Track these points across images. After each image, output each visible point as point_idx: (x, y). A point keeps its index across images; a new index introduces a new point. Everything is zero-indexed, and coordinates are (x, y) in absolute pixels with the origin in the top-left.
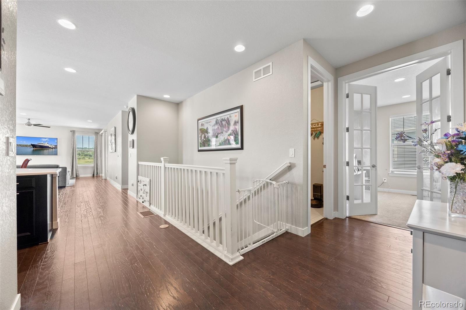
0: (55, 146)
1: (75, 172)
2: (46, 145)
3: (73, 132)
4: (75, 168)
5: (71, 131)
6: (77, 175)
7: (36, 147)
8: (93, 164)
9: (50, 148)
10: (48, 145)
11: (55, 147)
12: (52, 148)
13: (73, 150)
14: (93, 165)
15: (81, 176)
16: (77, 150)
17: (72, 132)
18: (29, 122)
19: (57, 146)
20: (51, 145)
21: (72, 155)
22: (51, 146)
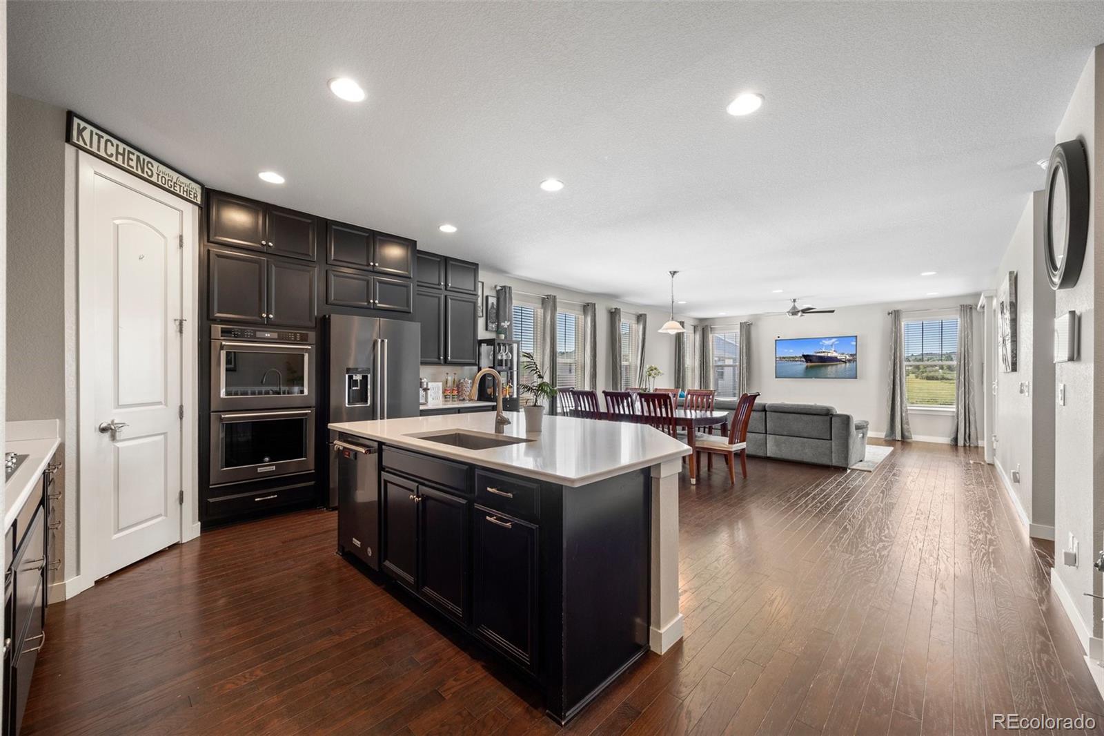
0: (852, 355)
1: (900, 427)
2: (832, 354)
3: (896, 315)
4: (899, 413)
5: (889, 314)
6: (906, 434)
7: (811, 361)
8: (955, 406)
9: (840, 361)
10: (835, 354)
11: (851, 358)
12: (845, 362)
13: (895, 364)
14: (955, 410)
15: (916, 438)
16: (905, 363)
17: (893, 315)
18: (794, 307)
19: (856, 354)
20: (843, 354)
21: (892, 377)
22: (843, 357)
